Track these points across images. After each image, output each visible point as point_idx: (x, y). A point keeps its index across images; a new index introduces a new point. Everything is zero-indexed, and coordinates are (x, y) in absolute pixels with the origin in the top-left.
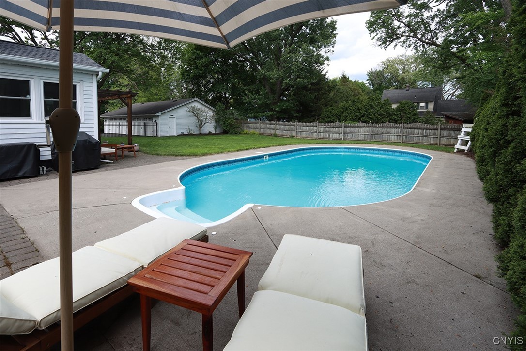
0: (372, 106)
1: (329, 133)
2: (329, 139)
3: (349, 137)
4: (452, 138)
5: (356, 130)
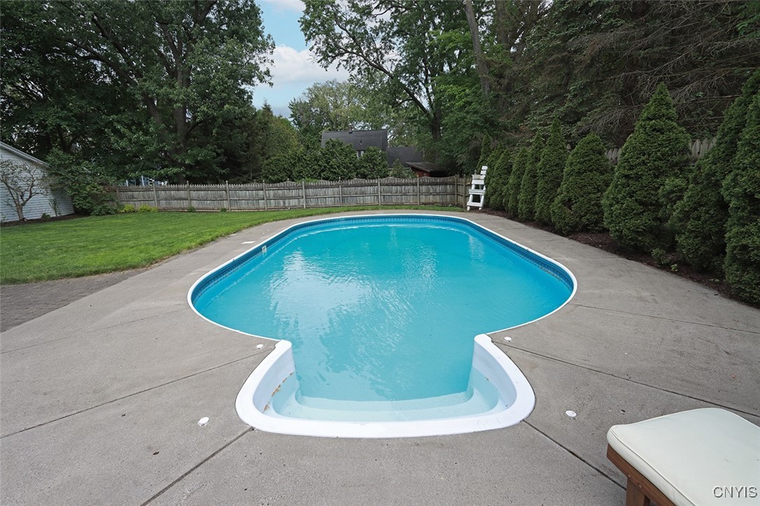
0: (333, 154)
1: (284, 198)
2: (285, 208)
3: (313, 203)
4: (431, 194)
5: (321, 192)
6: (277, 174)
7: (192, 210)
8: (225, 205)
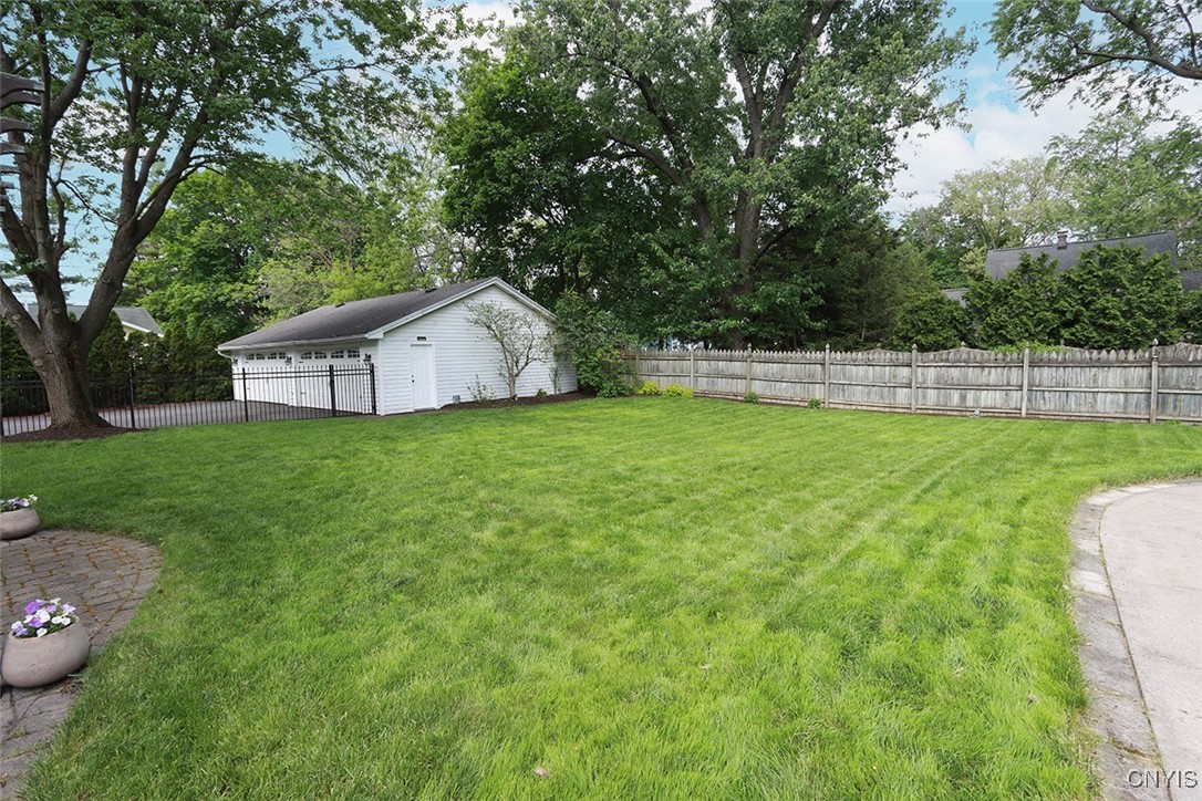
1: (964, 387)
3: (1050, 403)
6: (932, 331)
7: (752, 399)
8: (818, 393)
